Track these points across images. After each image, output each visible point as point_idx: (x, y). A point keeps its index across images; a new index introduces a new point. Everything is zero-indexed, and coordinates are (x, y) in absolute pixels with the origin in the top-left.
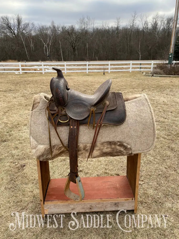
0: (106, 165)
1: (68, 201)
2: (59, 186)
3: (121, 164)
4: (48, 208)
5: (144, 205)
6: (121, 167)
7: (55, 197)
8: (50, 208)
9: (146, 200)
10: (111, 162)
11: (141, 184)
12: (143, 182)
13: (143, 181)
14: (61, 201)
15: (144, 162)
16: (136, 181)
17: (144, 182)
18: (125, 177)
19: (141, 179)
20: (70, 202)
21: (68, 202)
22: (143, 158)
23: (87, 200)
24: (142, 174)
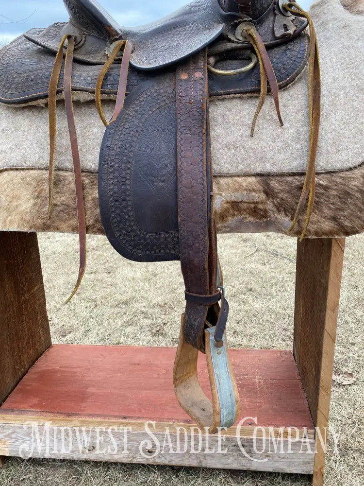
0: (238, 323)
1: (74, 418)
2: (66, 367)
3: (283, 322)
4: (8, 436)
5: (354, 458)
6: (285, 330)
7: (35, 401)
8: (13, 436)
9: (359, 442)
10: (255, 316)
11: (344, 385)
12: (352, 380)
13: (350, 375)
14: (49, 414)
15: (355, 321)
16: (321, 361)
17: (355, 379)
18: (286, 354)
19: (345, 369)
20: (77, 423)
21: (72, 421)
22: (352, 308)
23: (137, 421)
24: (350, 354)
